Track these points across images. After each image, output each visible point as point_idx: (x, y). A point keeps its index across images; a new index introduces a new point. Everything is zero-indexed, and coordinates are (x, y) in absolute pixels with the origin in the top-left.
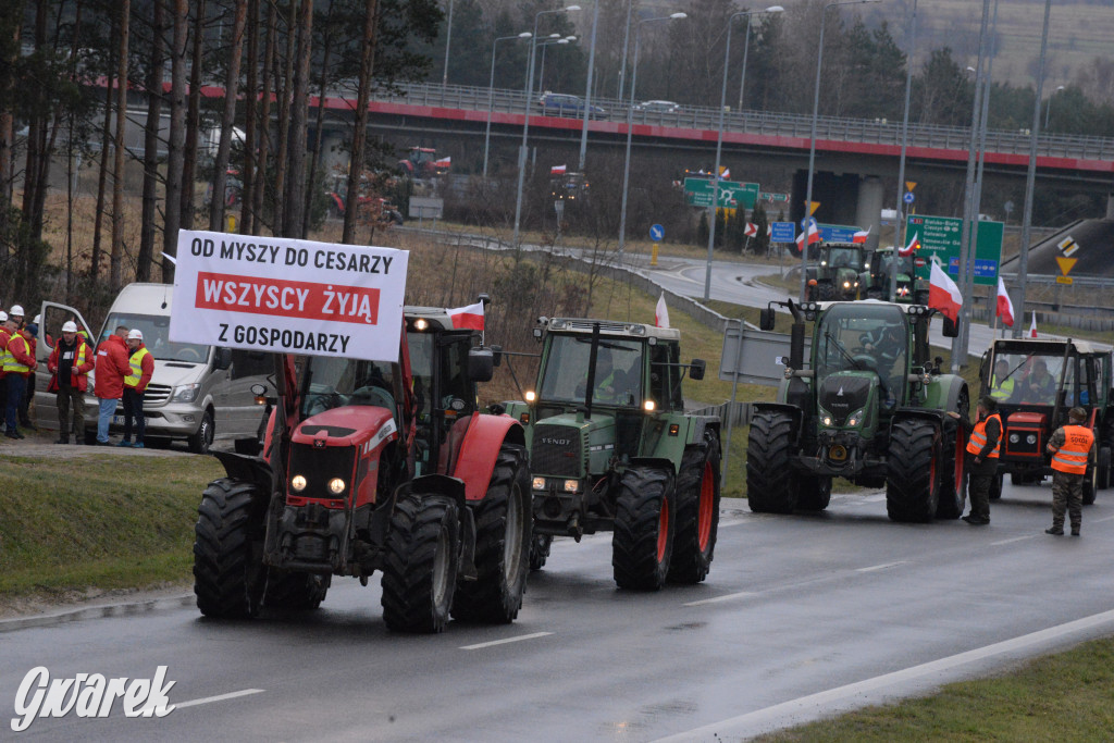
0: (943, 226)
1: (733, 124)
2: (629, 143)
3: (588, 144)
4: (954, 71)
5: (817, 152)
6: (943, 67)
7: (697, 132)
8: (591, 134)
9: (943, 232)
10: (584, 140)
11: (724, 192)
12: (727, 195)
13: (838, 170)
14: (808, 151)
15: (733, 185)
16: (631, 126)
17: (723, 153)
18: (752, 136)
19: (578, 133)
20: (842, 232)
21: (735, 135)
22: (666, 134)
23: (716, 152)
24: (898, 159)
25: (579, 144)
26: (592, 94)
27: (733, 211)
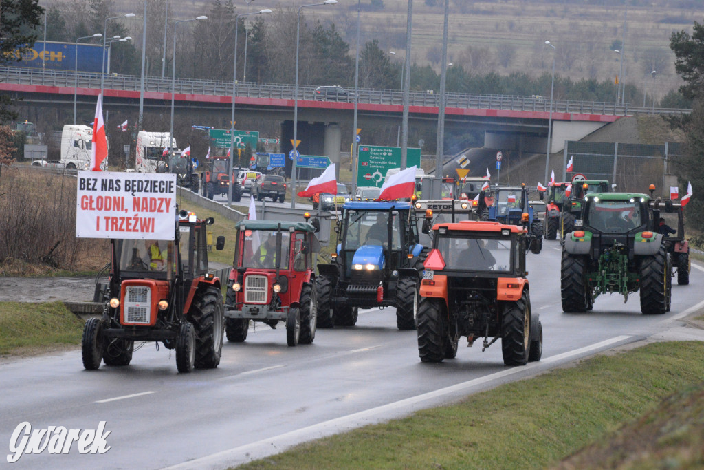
0: (383, 152)
1: (239, 92)
2: (173, 106)
3: (144, 107)
4: (381, 56)
5: (299, 108)
6: (374, 53)
7: (217, 98)
8: (146, 101)
9: (382, 156)
10: (141, 105)
11: (236, 138)
12: (238, 140)
13: (311, 121)
14: (293, 108)
15: (241, 133)
16: (173, 94)
17: (236, 111)
18: (253, 100)
19: (137, 100)
20: (316, 160)
21: (243, 99)
22: (196, 99)
23: (231, 110)
24: (352, 111)
25: (138, 107)
26: (145, 75)
27: (244, 149)
